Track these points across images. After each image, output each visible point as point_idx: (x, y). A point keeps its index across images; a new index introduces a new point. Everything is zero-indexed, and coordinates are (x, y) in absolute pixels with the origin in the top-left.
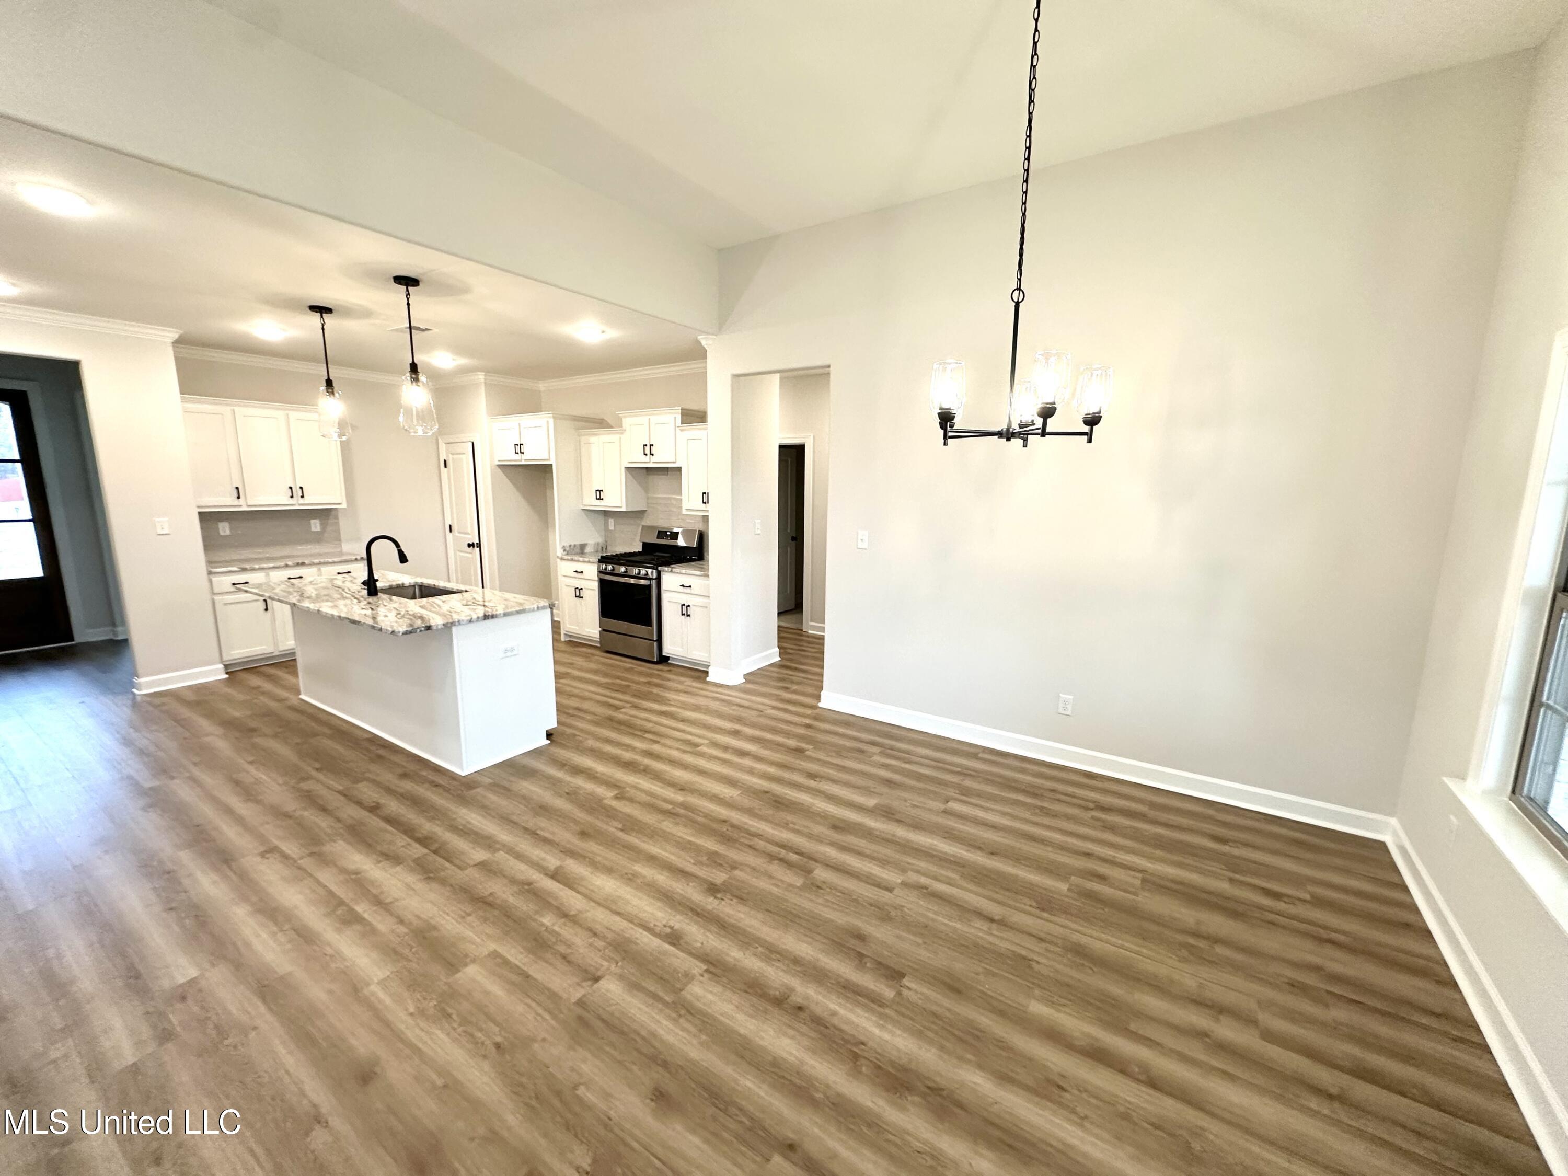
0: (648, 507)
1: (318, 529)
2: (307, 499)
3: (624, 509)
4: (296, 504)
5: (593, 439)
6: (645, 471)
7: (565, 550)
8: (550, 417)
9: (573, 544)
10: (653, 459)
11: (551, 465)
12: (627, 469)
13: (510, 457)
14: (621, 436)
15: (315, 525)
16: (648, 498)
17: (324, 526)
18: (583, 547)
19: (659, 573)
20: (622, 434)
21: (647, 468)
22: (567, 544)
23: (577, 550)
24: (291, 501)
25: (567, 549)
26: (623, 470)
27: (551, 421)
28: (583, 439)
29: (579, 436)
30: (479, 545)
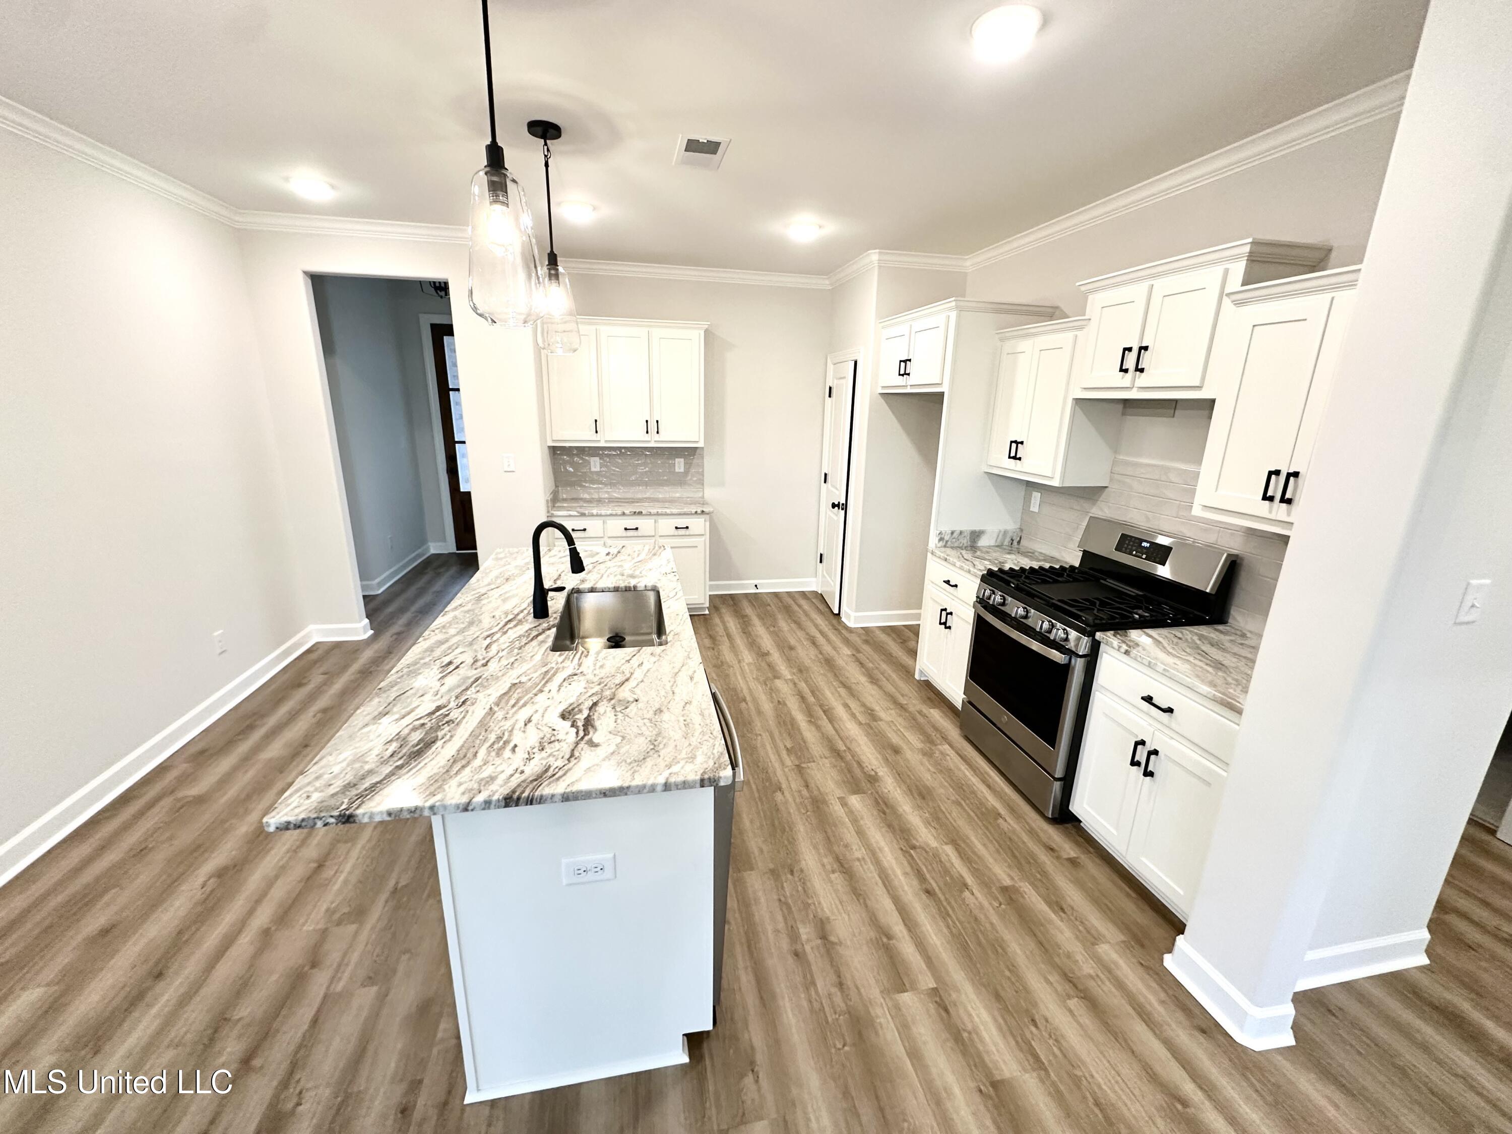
0: (1111, 480)
1: (682, 470)
2: (663, 436)
3: (1056, 483)
4: (653, 441)
5: (1025, 345)
6: (1120, 407)
7: (941, 539)
8: (950, 309)
9: (958, 528)
10: (1142, 380)
11: (942, 395)
12: (1078, 401)
13: (892, 381)
14: (1078, 333)
15: (679, 465)
16: (1115, 463)
17: (688, 466)
18: (976, 535)
19: (1095, 647)
20: (1081, 328)
21: (1125, 402)
22: (946, 529)
23: (965, 541)
24: (647, 437)
25: (947, 538)
26: (1069, 403)
27: (953, 315)
28: (1008, 346)
29: (1002, 340)
30: (845, 507)
